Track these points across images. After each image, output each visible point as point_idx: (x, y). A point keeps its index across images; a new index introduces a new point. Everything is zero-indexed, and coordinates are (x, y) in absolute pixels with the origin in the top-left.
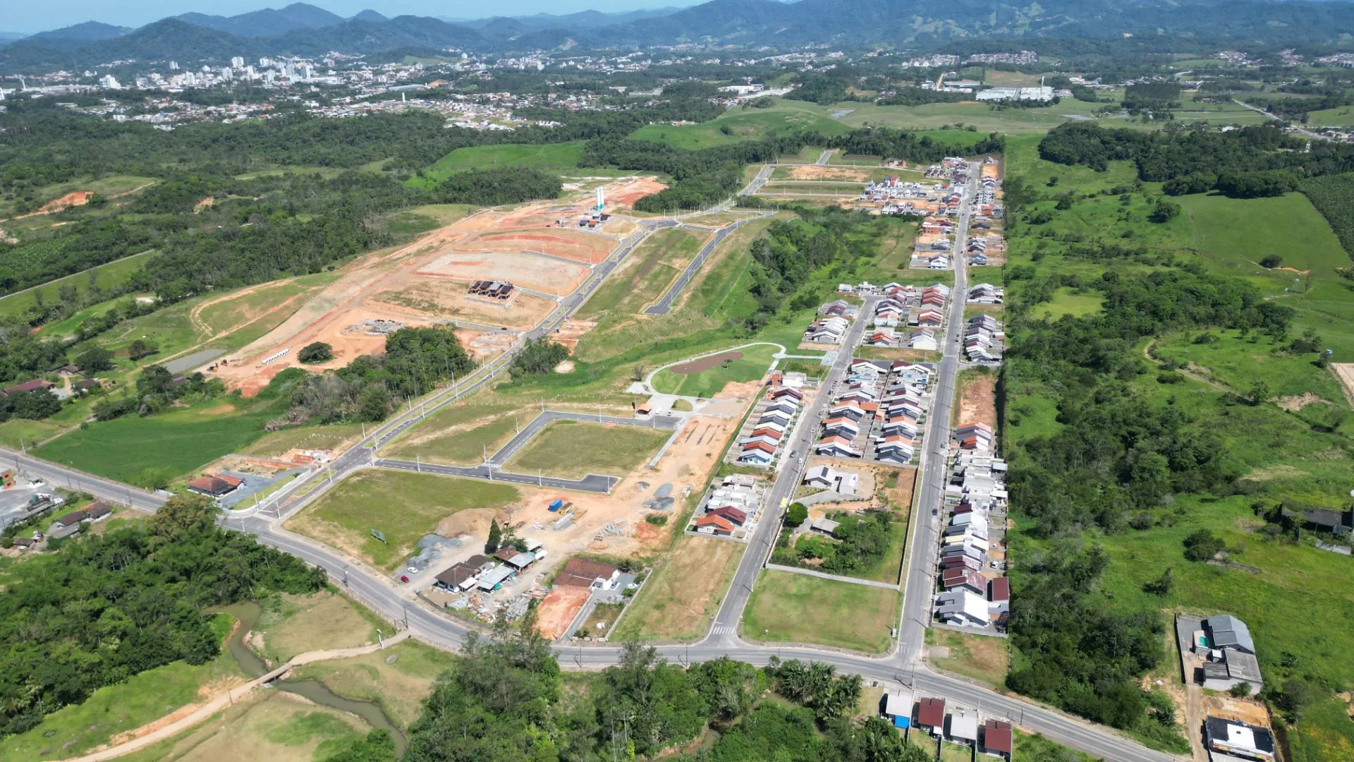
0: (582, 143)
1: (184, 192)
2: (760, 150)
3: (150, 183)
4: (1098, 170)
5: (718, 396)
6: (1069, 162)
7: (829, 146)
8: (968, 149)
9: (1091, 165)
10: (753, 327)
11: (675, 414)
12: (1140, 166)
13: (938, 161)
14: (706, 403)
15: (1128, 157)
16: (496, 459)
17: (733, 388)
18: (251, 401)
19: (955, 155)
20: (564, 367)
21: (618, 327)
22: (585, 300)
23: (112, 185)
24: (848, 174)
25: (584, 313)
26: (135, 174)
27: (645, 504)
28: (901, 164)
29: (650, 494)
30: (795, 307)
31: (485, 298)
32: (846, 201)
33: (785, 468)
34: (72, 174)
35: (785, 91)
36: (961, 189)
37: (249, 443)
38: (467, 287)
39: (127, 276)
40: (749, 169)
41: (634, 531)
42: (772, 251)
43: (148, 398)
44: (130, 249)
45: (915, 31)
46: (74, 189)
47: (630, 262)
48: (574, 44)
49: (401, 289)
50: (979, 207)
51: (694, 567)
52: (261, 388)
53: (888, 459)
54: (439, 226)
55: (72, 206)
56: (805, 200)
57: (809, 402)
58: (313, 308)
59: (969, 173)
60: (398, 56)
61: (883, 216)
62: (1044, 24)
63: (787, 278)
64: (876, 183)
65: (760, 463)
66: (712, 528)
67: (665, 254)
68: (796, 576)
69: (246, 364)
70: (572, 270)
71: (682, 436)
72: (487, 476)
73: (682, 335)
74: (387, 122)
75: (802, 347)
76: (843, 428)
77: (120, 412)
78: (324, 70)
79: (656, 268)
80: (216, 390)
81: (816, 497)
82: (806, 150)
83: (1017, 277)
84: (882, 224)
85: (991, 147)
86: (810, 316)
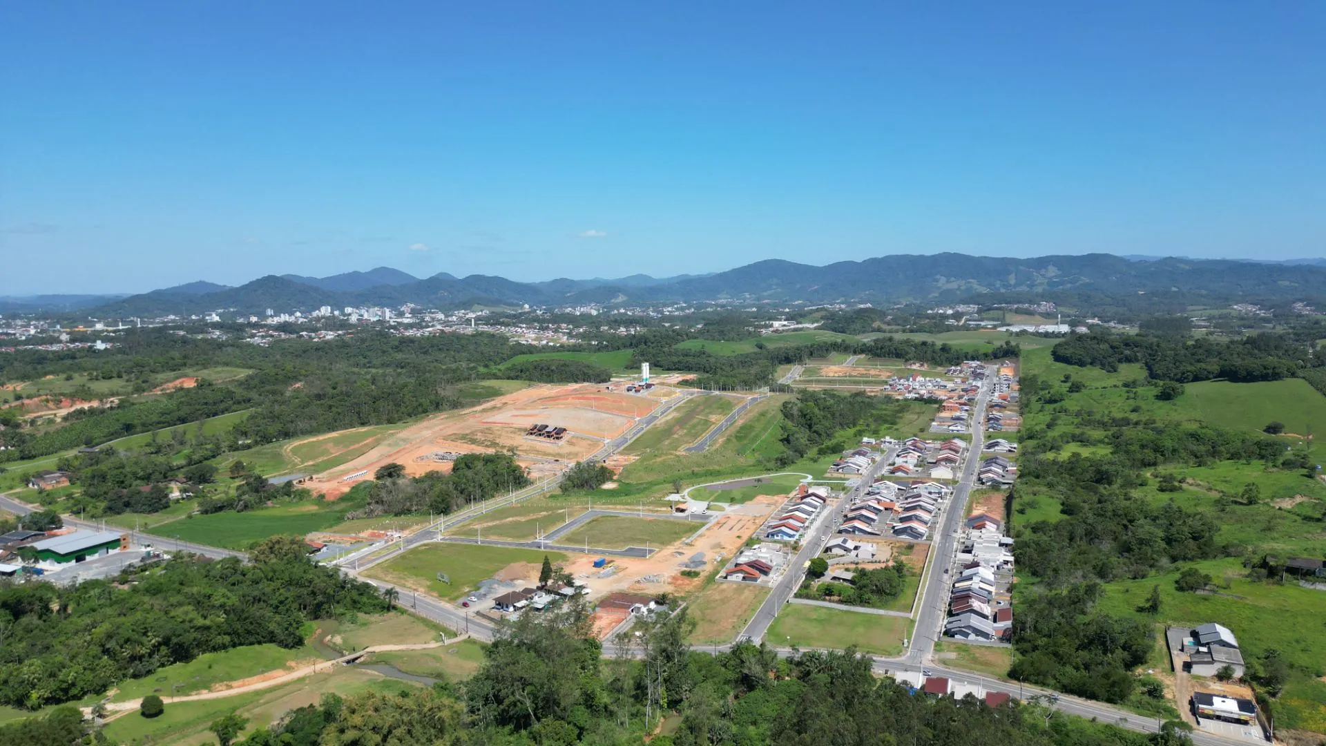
0: (630, 351)
1: (280, 377)
2: (791, 353)
3: (251, 372)
4: (1109, 371)
5: (748, 504)
6: (1081, 364)
7: (855, 353)
8: (986, 355)
9: (1103, 366)
10: (783, 463)
11: (709, 513)
12: (1150, 368)
13: (957, 365)
14: (737, 507)
15: (1137, 360)
16: (547, 537)
17: (762, 499)
18: (333, 503)
19: (973, 359)
20: (609, 486)
21: (659, 460)
22: (629, 442)
23: (219, 372)
24: (872, 372)
25: (629, 450)
26: (238, 366)
27: (680, 565)
28: (922, 365)
29: (685, 559)
30: (822, 452)
31: (541, 438)
32: (872, 390)
33: (809, 543)
34: (185, 365)
35: (816, 325)
36: (979, 384)
37: (331, 526)
38: (525, 430)
39: (229, 426)
40: (781, 369)
41: (670, 580)
42: (801, 410)
43: (246, 497)
44: (234, 407)
45: (939, 288)
46: (185, 376)
47: (671, 416)
48: (625, 298)
49: (468, 432)
50: (996, 394)
51: (724, 601)
52: (342, 493)
53: (903, 537)
54: (502, 394)
55: (182, 389)
56: (833, 390)
57: (832, 505)
58: (389, 445)
59: (987, 372)
60: (467, 305)
61: (906, 400)
62: (1062, 283)
63: (815, 432)
64: (900, 379)
65: (786, 538)
66: (741, 575)
67: (703, 411)
68: (816, 608)
69: (329, 481)
70: (619, 420)
71: (714, 525)
72: (539, 547)
73: (717, 468)
74: (458, 338)
75: (828, 475)
76: (862, 515)
77: (220, 509)
78: (401, 314)
79: (695, 421)
80: (303, 495)
81: (836, 560)
82: (833, 354)
83: (1030, 438)
84: (905, 406)
85: (1007, 353)
86: (835, 458)
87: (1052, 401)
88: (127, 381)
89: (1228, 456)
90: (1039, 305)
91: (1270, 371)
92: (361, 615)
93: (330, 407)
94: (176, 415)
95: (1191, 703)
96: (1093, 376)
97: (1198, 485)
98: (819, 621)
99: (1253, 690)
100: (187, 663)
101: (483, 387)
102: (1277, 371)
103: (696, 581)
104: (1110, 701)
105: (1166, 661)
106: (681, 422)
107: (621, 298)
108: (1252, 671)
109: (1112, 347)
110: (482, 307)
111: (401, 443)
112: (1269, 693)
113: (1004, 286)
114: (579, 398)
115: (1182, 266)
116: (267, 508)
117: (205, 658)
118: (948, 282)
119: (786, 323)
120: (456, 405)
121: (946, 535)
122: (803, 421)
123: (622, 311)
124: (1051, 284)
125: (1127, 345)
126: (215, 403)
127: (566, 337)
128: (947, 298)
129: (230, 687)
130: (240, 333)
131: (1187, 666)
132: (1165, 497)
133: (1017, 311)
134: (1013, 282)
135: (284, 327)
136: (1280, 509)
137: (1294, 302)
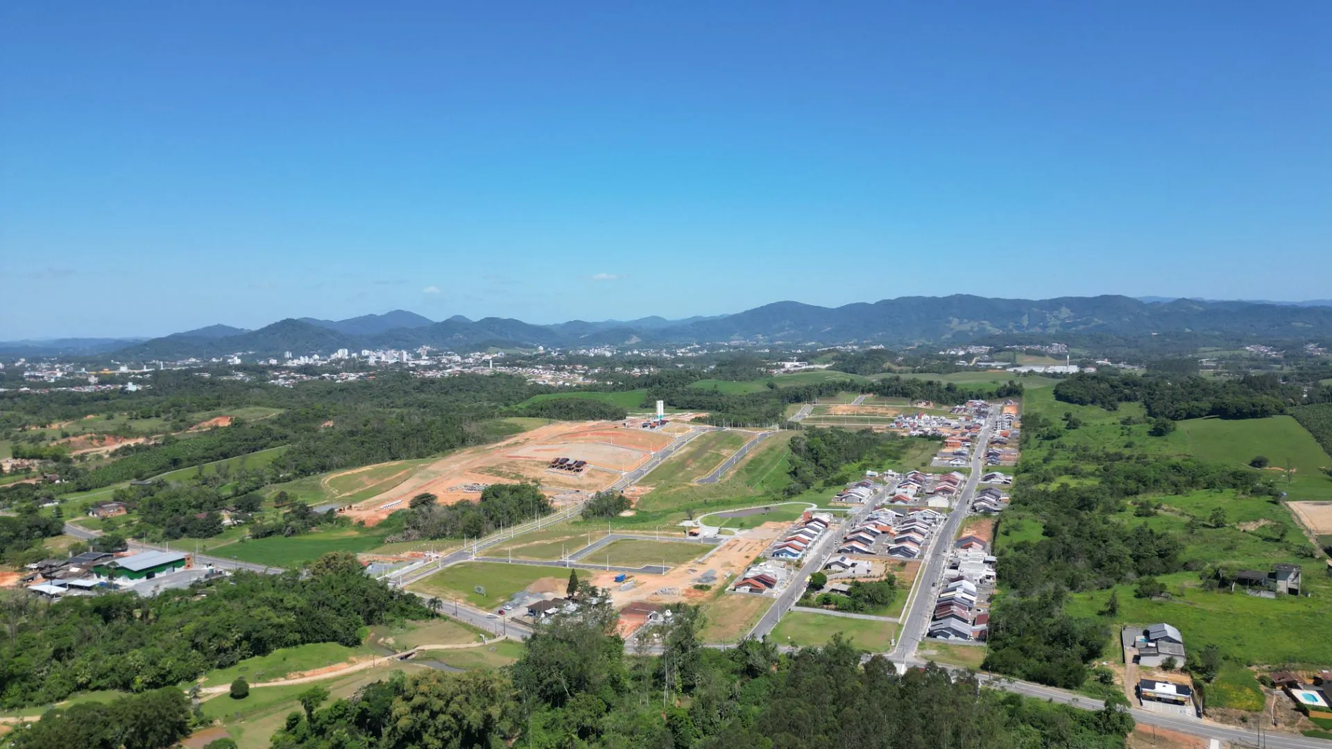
0: (645, 390)
1: (310, 416)
2: (801, 392)
3: (282, 411)
4: (1110, 410)
5: (756, 529)
6: (1082, 402)
7: (863, 392)
8: (990, 394)
9: (1103, 405)
10: (790, 493)
11: (720, 536)
12: (1148, 407)
13: (962, 403)
14: (746, 532)
15: (1136, 399)
16: (570, 558)
17: (770, 525)
18: (373, 529)
19: (978, 398)
20: (626, 514)
21: (673, 490)
22: (645, 475)
23: (252, 412)
24: (880, 411)
25: (644, 482)
26: (268, 406)
27: (694, 580)
28: (928, 404)
29: (698, 575)
30: (828, 484)
31: (563, 471)
32: (877, 428)
33: (810, 562)
34: (219, 405)
35: (827, 365)
36: (983, 422)
37: (373, 548)
38: (547, 463)
39: (269, 461)
40: (790, 408)
41: (684, 593)
42: (807, 445)
43: (293, 523)
44: (272, 443)
45: (952, 330)
46: (220, 415)
47: (685, 450)
48: (639, 340)
49: (494, 465)
50: (998, 431)
51: (732, 610)
52: (381, 520)
53: (897, 555)
54: (524, 431)
55: (217, 427)
56: (840, 427)
57: (834, 530)
58: (421, 477)
59: (990, 410)
60: (482, 347)
61: (911, 436)
62: (1074, 325)
63: (821, 465)
64: (905, 417)
65: (790, 557)
66: (748, 588)
67: (714, 446)
68: (815, 615)
69: (367, 509)
70: (636, 454)
71: (725, 547)
72: (565, 566)
73: (727, 497)
74: (477, 379)
75: (831, 504)
76: (861, 537)
77: (270, 534)
78: (418, 357)
79: (707, 455)
80: (344, 522)
81: (834, 576)
82: (842, 394)
83: (1026, 471)
84: (909, 443)
85: (1010, 392)
86: (840, 489)
87: (1050, 437)
88: (166, 420)
89: (1205, 485)
90: (1051, 346)
91: (1259, 409)
92: (408, 621)
93: (363, 443)
94: (219, 450)
95: (1137, 688)
96: (1093, 415)
97: (1172, 511)
98: (818, 625)
99: (1192, 677)
100: (264, 656)
101: (506, 424)
102: (1265, 408)
103: (707, 593)
104: (1067, 687)
105: (1119, 655)
106: (693, 456)
107: (634, 340)
108: (1192, 662)
109: (1112, 386)
110: (496, 349)
111: (433, 475)
112: (1204, 679)
113: (1017, 328)
114: (598, 434)
115: (1196, 307)
116: (312, 533)
117: (278, 652)
118: (960, 323)
119: (797, 364)
120: (480, 441)
121: (936, 554)
122: (810, 455)
123: (636, 352)
124: (1065, 326)
125: (1126, 384)
126: (255, 440)
127: (581, 378)
128: (961, 339)
129: (303, 676)
130: (263, 375)
131: (1137, 659)
132: (1140, 521)
133: (1029, 353)
134: (1025, 323)
135: (305, 369)
136: (1244, 531)
137: (1307, 343)
